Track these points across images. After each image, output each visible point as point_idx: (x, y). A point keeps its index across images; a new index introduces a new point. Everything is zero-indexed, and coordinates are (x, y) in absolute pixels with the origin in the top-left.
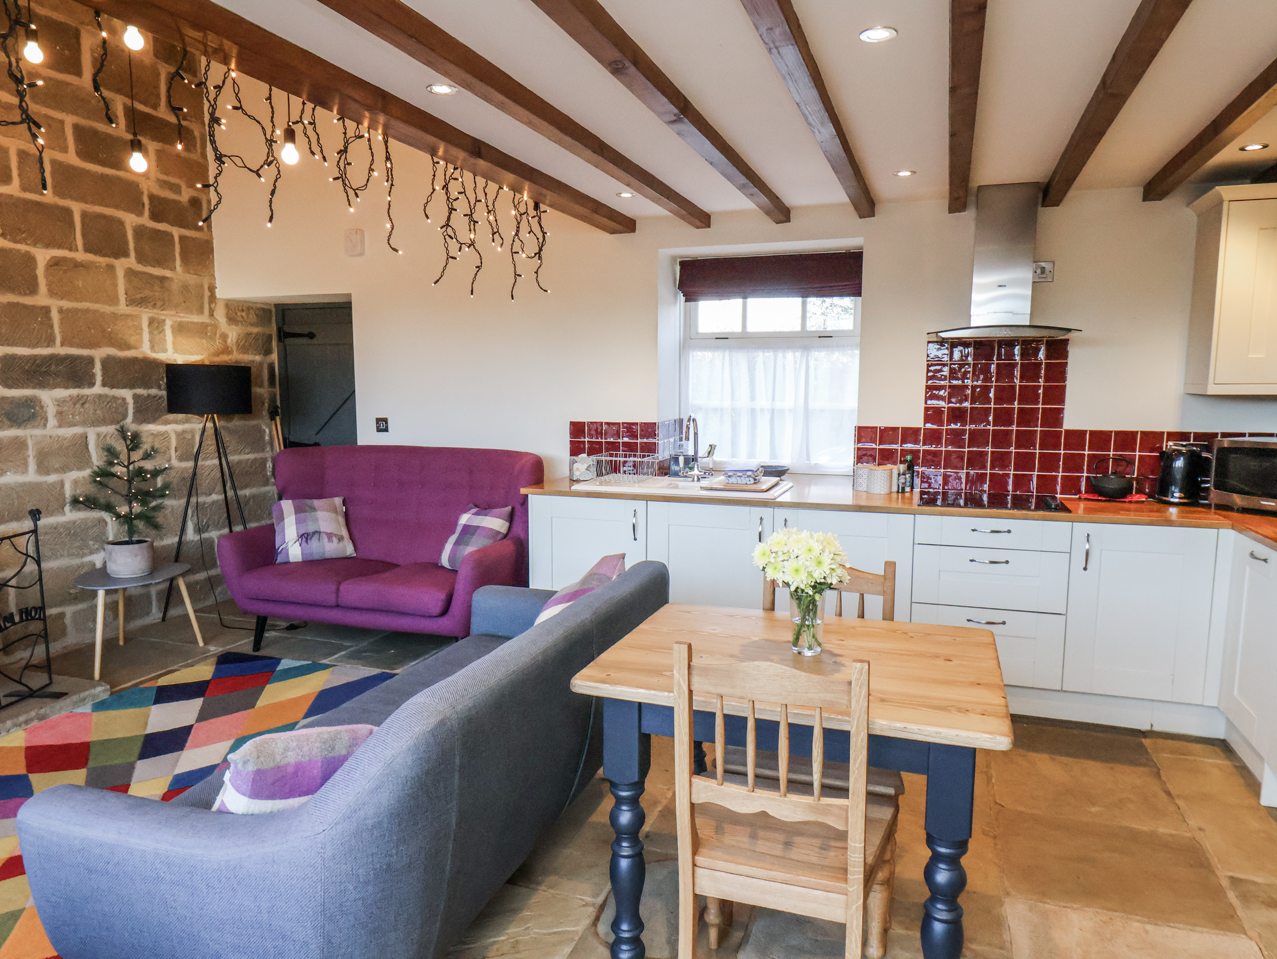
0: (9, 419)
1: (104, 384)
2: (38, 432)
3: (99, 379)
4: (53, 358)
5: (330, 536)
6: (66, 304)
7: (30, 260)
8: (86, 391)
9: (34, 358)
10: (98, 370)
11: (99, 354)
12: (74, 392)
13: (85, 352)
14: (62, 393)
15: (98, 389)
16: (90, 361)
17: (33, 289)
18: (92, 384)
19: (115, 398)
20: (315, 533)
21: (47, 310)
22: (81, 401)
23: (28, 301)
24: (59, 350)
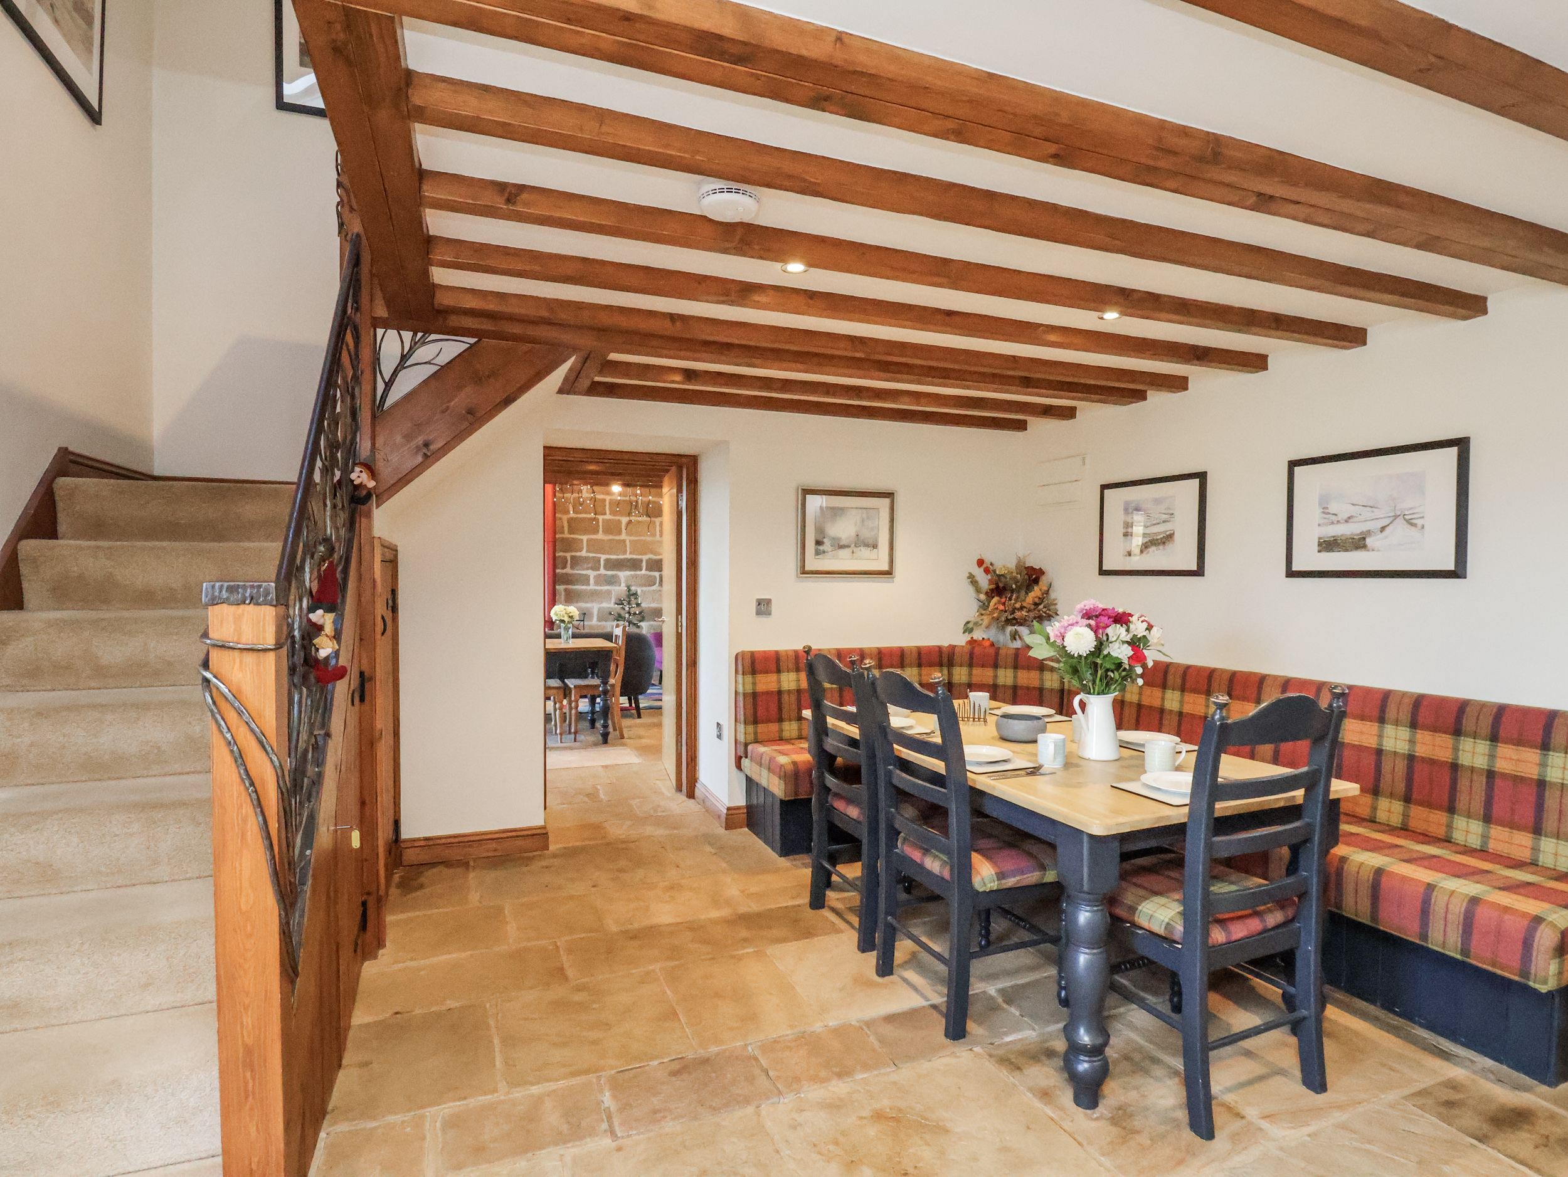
0: (606, 581)
1: (646, 570)
2: (617, 588)
3: (644, 568)
4: (625, 559)
6: (632, 538)
7: (620, 522)
8: (638, 573)
9: (617, 560)
10: (644, 564)
11: (645, 558)
12: (633, 573)
13: (639, 557)
14: (628, 573)
15: (644, 572)
16: (641, 561)
17: (620, 533)
18: (641, 570)
19: (650, 576)
21: (624, 541)
22: (636, 576)
23: (617, 538)
24: (628, 556)
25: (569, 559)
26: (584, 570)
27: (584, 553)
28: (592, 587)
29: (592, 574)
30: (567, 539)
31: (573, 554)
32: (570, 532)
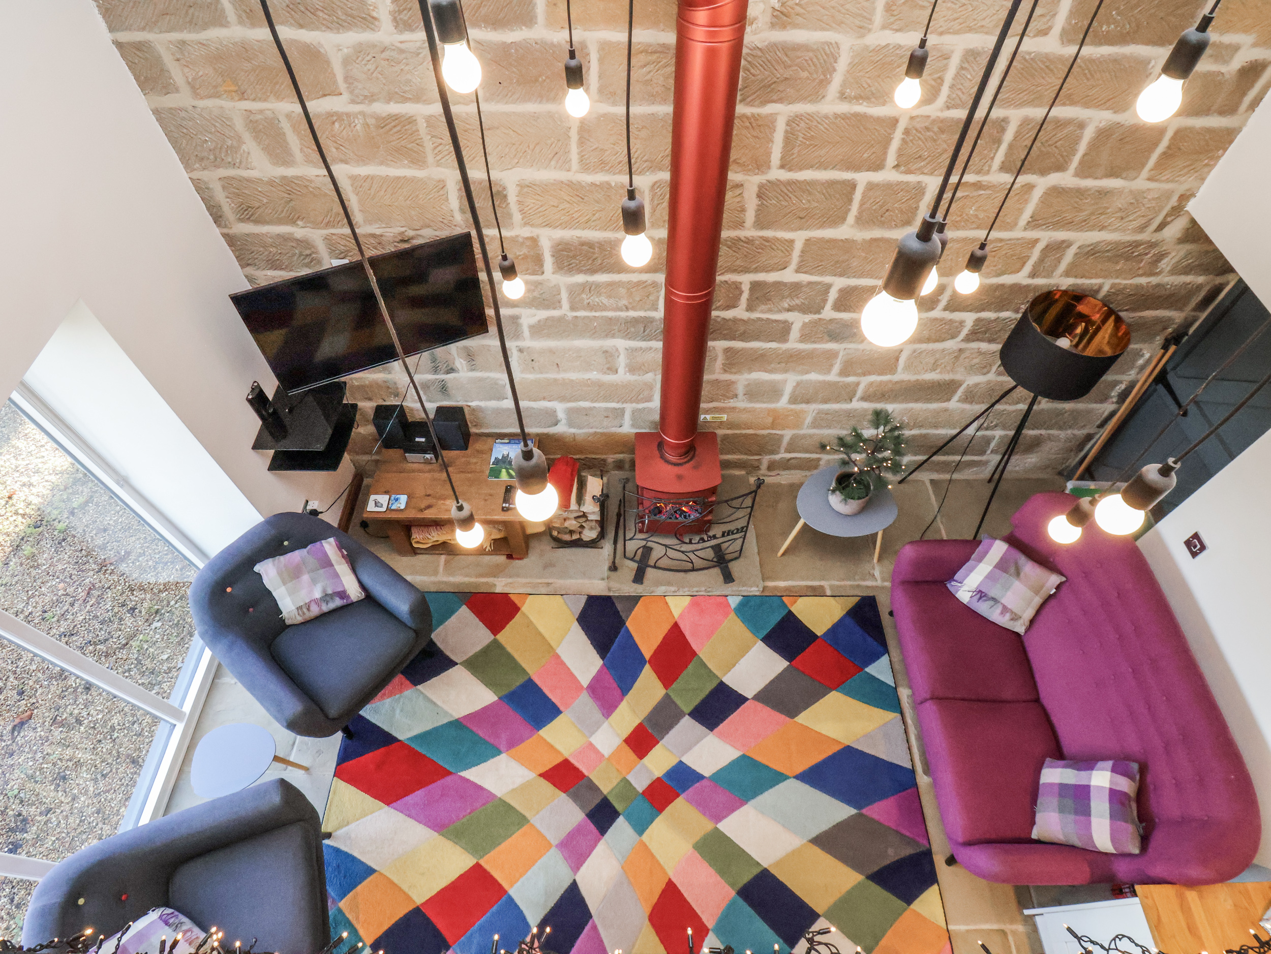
0: (830, 336)
1: (945, 309)
5: (1005, 609)
15: (936, 313)
19: (952, 321)
20: (993, 599)
25: (746, 288)
26: (780, 311)
27: (789, 276)
28: (793, 344)
29: (798, 320)
30: (749, 241)
31: (761, 277)
32: (760, 224)
